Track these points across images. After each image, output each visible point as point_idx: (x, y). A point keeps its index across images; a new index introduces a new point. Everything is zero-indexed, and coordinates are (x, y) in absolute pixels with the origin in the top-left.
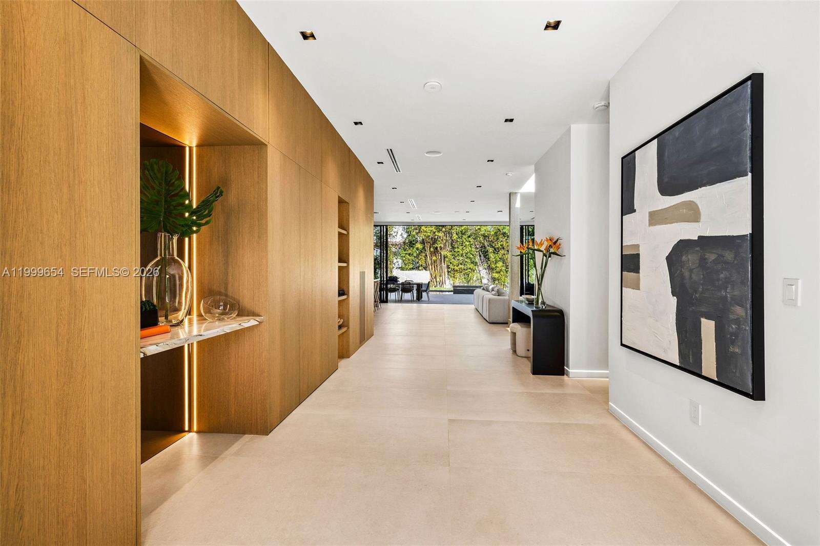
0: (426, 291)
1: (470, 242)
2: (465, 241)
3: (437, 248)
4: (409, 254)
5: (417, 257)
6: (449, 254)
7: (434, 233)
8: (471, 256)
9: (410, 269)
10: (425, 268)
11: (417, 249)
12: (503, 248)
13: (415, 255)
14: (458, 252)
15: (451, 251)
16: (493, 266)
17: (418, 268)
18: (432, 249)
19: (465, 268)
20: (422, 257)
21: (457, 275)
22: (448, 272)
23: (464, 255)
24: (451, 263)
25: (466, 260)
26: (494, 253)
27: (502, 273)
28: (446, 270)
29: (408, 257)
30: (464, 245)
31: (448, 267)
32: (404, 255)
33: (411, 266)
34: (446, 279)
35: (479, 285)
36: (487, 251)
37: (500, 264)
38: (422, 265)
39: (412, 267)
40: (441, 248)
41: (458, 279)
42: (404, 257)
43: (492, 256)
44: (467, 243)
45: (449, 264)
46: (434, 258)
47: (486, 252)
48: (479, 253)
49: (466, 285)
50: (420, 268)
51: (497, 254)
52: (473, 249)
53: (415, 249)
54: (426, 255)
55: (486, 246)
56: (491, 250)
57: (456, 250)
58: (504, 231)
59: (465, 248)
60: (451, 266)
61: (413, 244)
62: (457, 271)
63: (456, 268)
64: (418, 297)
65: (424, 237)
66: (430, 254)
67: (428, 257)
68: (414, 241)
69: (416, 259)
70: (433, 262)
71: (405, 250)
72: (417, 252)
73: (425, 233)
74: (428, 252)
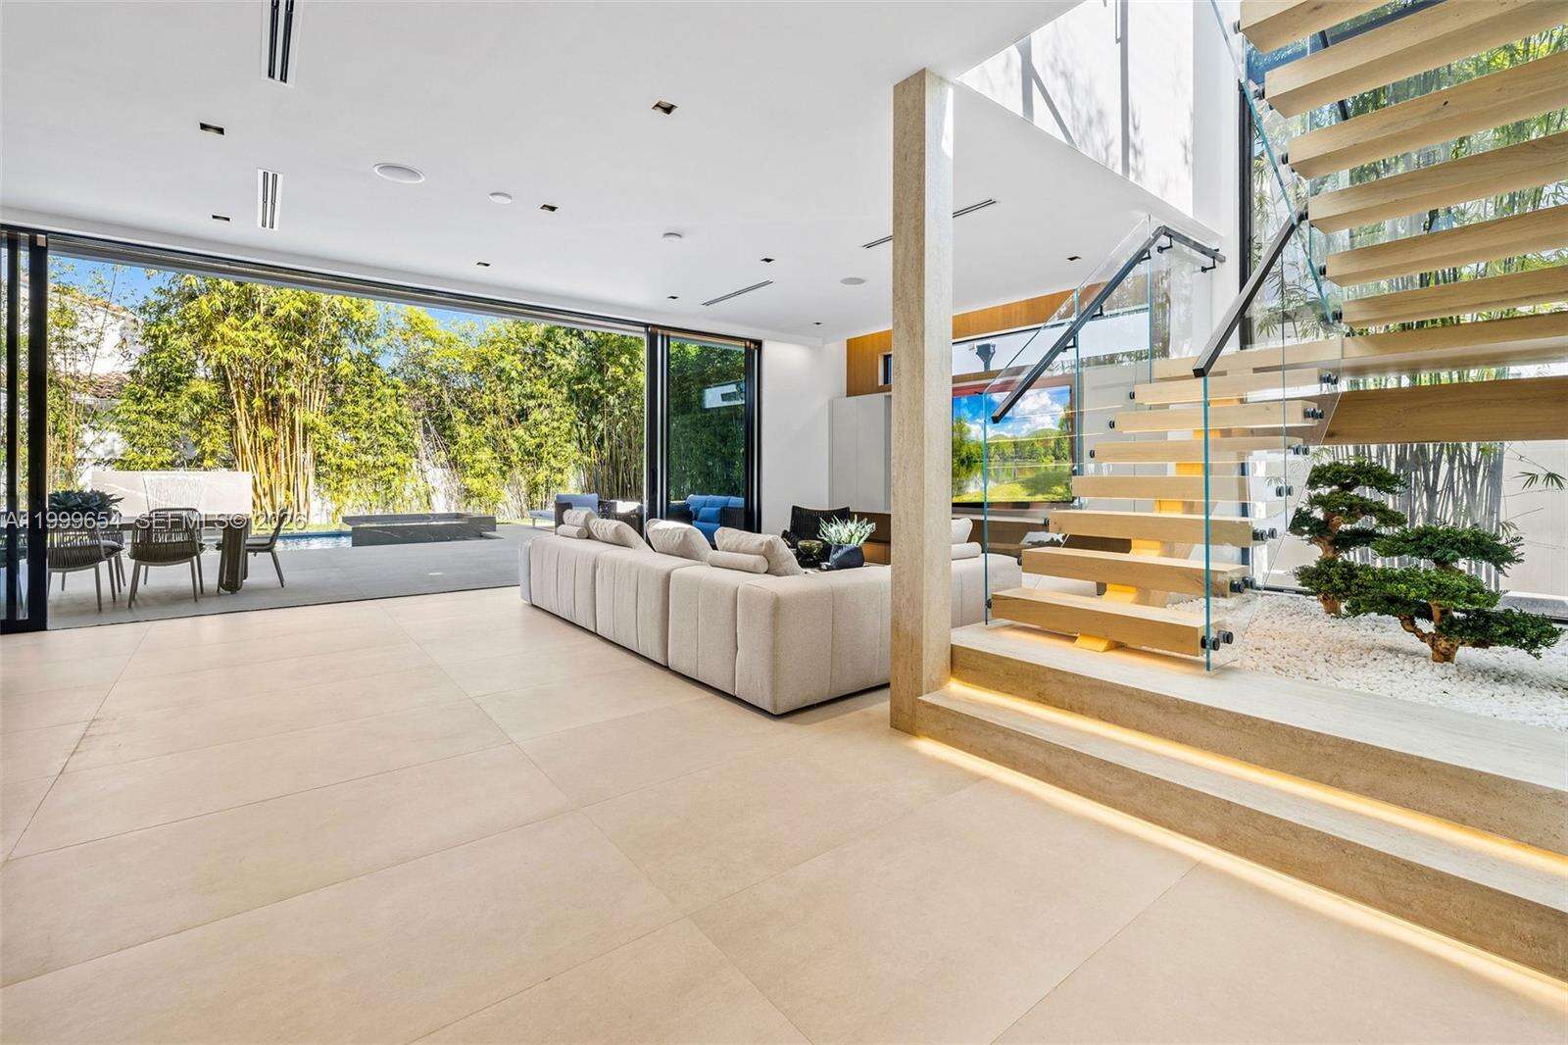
0: (268, 547)
1: (395, 387)
2: (379, 383)
3: (275, 400)
4: (159, 415)
5: (196, 423)
6: (321, 422)
7: (268, 350)
8: (400, 429)
9: (162, 464)
10: (229, 464)
11: (196, 398)
12: (496, 412)
13: (185, 417)
14: (356, 414)
15: (331, 413)
16: (466, 458)
17: (196, 463)
18: (257, 402)
19: (379, 463)
20: (218, 426)
21: (351, 484)
22: (318, 476)
23: (377, 424)
24: (328, 448)
25: (382, 440)
26: (469, 422)
27: (490, 477)
28: (311, 470)
29: (156, 424)
30: (377, 394)
31: (319, 460)
32: (134, 416)
33: (166, 456)
34: (311, 497)
35: (422, 512)
36: (449, 416)
37: (485, 454)
38: (213, 453)
39: (169, 459)
40: (292, 398)
41: (352, 495)
42: (136, 423)
43: (463, 430)
44: (389, 391)
45: (323, 451)
46: (265, 432)
47: (443, 421)
48: (424, 422)
49: (379, 512)
50: (207, 463)
51: (478, 425)
52: (405, 409)
53: (184, 398)
54: (234, 422)
55: (448, 401)
56: (460, 414)
57: (349, 409)
58: (502, 364)
59: (378, 404)
60: (332, 459)
61: (178, 381)
62: (350, 470)
63: (347, 462)
64: (232, 579)
65: (225, 361)
66: (252, 417)
67: (241, 425)
68: (179, 369)
69: (187, 431)
70: (262, 443)
71: (139, 400)
72: (197, 408)
73: (229, 348)
74: (240, 412)
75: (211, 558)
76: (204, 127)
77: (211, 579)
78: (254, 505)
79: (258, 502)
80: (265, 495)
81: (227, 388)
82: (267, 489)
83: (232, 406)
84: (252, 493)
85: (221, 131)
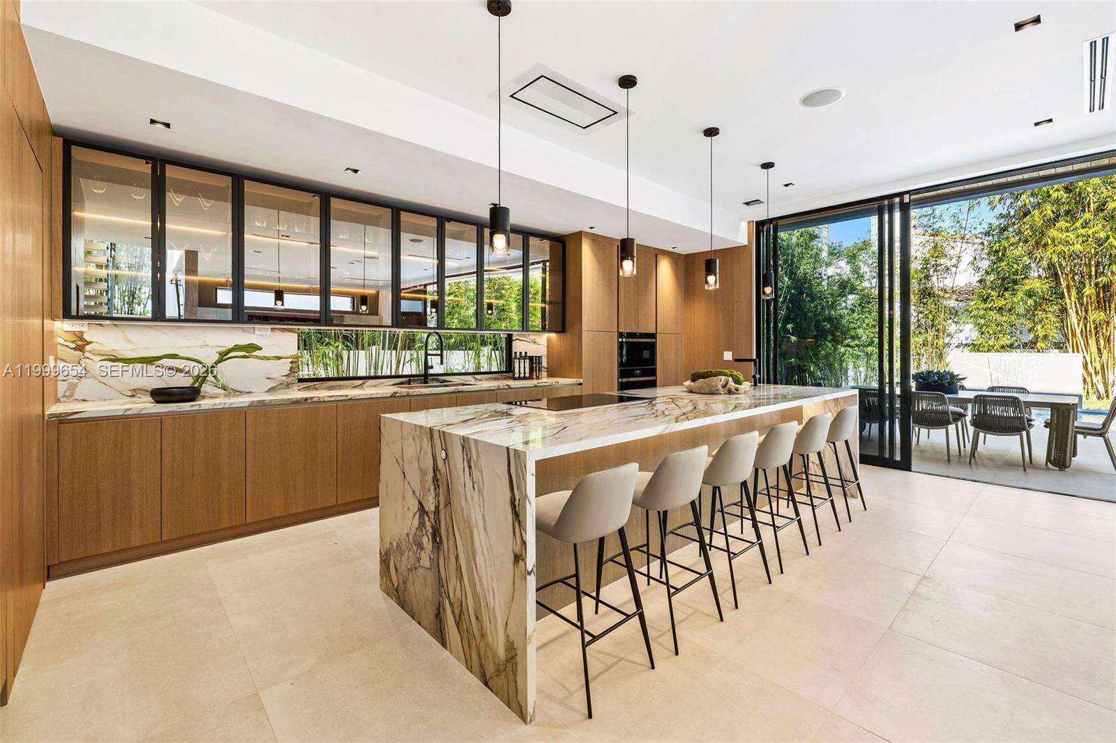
0: (1100, 432)
3: (1106, 287)
4: (1001, 310)
5: (1031, 313)
7: (1100, 242)
9: (1003, 347)
10: (1059, 346)
11: (1030, 294)
13: (1021, 310)
17: (1031, 345)
18: (1089, 290)
20: (1050, 315)
29: (998, 316)
32: (982, 312)
33: (1006, 340)
38: (1045, 337)
39: (1008, 342)
42: (983, 317)
46: (1096, 316)
50: (1040, 344)
53: (1020, 294)
54: (1064, 310)
61: (1015, 282)
64: (1060, 456)
65: (1055, 259)
66: (1082, 304)
67: (1072, 313)
68: (1016, 273)
69: (1022, 320)
70: (1093, 326)
71: (985, 301)
72: (1030, 302)
73: (1060, 248)
74: (1070, 301)
75: (1040, 435)
76: (1018, 27)
77: (1040, 451)
78: (1085, 380)
79: (1089, 380)
80: (1096, 373)
81: (1058, 283)
82: (1098, 368)
83: (1062, 297)
84: (1082, 371)
85: (1037, 20)
